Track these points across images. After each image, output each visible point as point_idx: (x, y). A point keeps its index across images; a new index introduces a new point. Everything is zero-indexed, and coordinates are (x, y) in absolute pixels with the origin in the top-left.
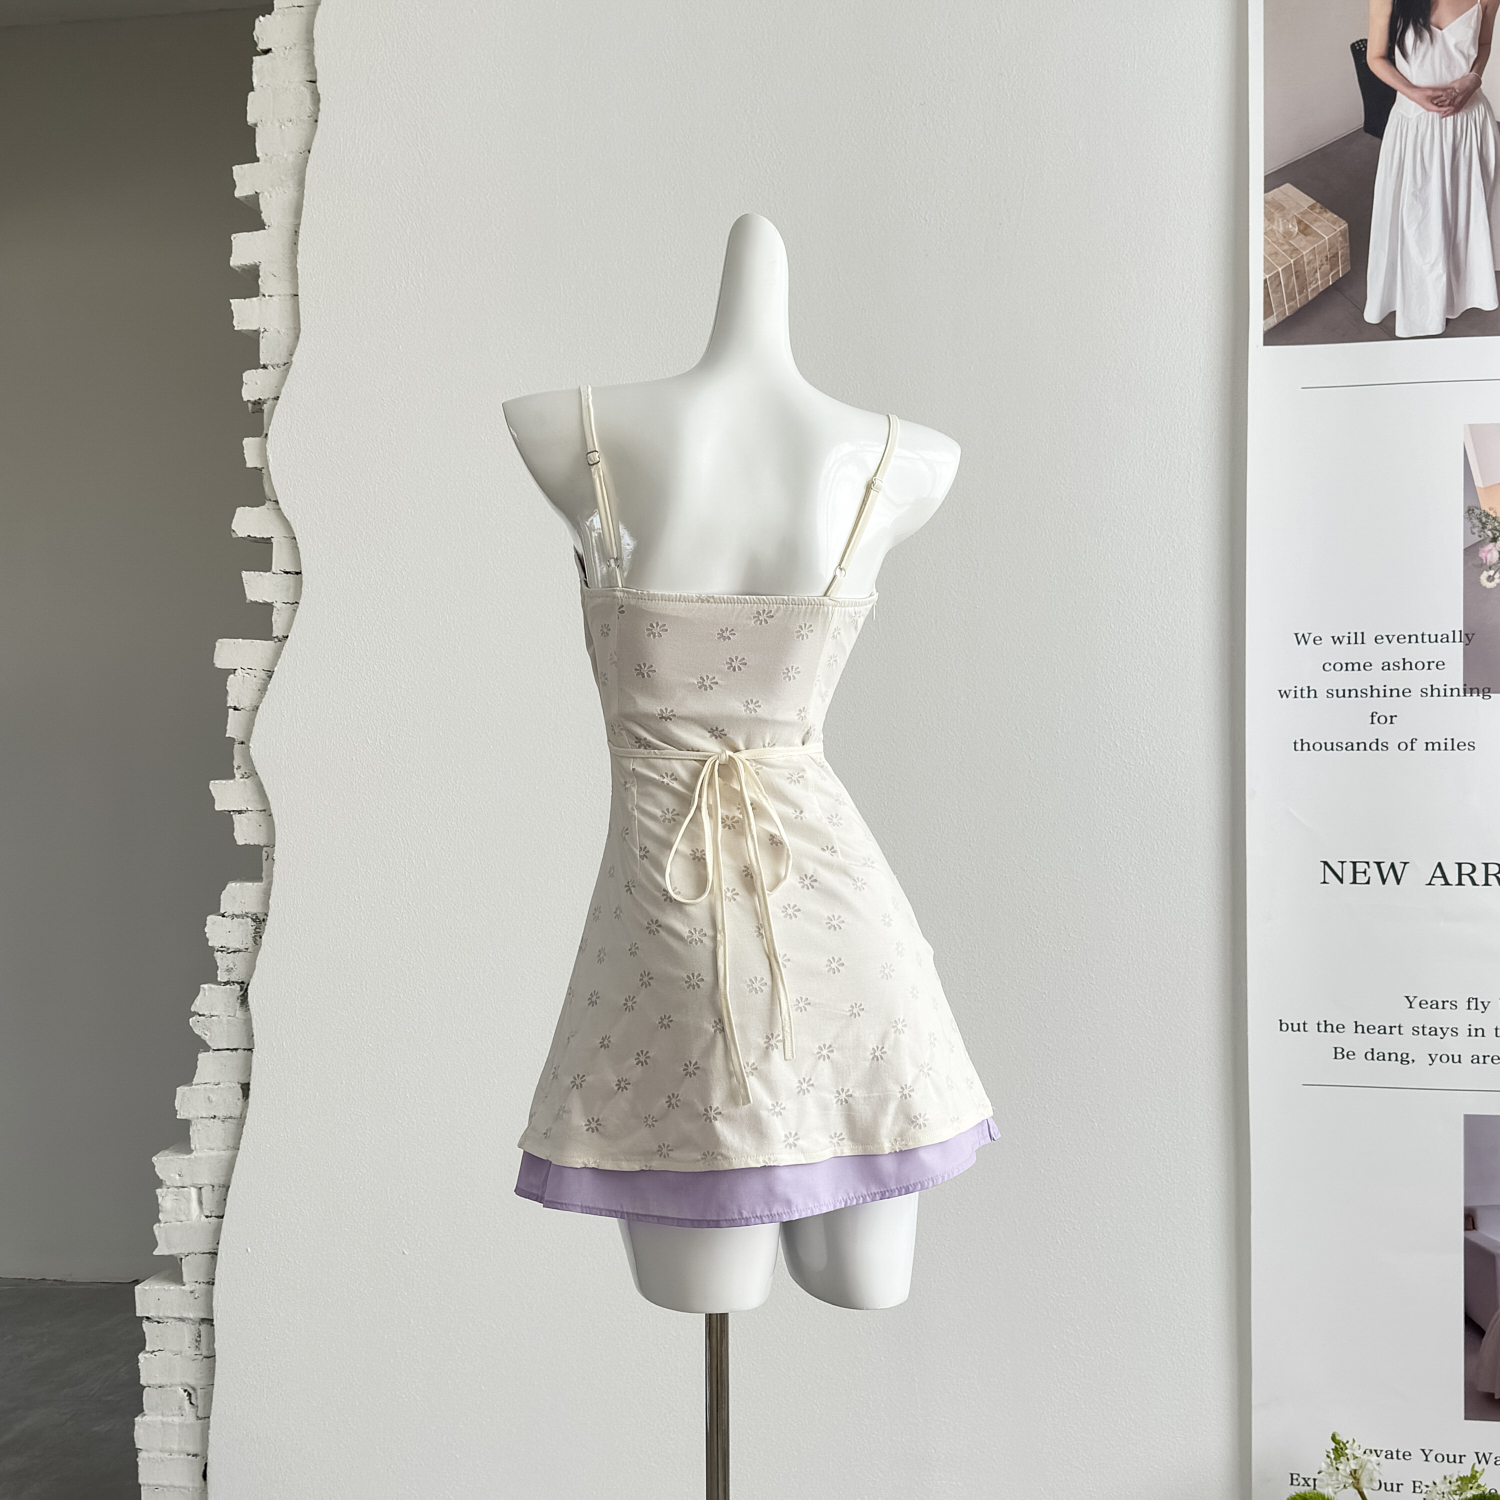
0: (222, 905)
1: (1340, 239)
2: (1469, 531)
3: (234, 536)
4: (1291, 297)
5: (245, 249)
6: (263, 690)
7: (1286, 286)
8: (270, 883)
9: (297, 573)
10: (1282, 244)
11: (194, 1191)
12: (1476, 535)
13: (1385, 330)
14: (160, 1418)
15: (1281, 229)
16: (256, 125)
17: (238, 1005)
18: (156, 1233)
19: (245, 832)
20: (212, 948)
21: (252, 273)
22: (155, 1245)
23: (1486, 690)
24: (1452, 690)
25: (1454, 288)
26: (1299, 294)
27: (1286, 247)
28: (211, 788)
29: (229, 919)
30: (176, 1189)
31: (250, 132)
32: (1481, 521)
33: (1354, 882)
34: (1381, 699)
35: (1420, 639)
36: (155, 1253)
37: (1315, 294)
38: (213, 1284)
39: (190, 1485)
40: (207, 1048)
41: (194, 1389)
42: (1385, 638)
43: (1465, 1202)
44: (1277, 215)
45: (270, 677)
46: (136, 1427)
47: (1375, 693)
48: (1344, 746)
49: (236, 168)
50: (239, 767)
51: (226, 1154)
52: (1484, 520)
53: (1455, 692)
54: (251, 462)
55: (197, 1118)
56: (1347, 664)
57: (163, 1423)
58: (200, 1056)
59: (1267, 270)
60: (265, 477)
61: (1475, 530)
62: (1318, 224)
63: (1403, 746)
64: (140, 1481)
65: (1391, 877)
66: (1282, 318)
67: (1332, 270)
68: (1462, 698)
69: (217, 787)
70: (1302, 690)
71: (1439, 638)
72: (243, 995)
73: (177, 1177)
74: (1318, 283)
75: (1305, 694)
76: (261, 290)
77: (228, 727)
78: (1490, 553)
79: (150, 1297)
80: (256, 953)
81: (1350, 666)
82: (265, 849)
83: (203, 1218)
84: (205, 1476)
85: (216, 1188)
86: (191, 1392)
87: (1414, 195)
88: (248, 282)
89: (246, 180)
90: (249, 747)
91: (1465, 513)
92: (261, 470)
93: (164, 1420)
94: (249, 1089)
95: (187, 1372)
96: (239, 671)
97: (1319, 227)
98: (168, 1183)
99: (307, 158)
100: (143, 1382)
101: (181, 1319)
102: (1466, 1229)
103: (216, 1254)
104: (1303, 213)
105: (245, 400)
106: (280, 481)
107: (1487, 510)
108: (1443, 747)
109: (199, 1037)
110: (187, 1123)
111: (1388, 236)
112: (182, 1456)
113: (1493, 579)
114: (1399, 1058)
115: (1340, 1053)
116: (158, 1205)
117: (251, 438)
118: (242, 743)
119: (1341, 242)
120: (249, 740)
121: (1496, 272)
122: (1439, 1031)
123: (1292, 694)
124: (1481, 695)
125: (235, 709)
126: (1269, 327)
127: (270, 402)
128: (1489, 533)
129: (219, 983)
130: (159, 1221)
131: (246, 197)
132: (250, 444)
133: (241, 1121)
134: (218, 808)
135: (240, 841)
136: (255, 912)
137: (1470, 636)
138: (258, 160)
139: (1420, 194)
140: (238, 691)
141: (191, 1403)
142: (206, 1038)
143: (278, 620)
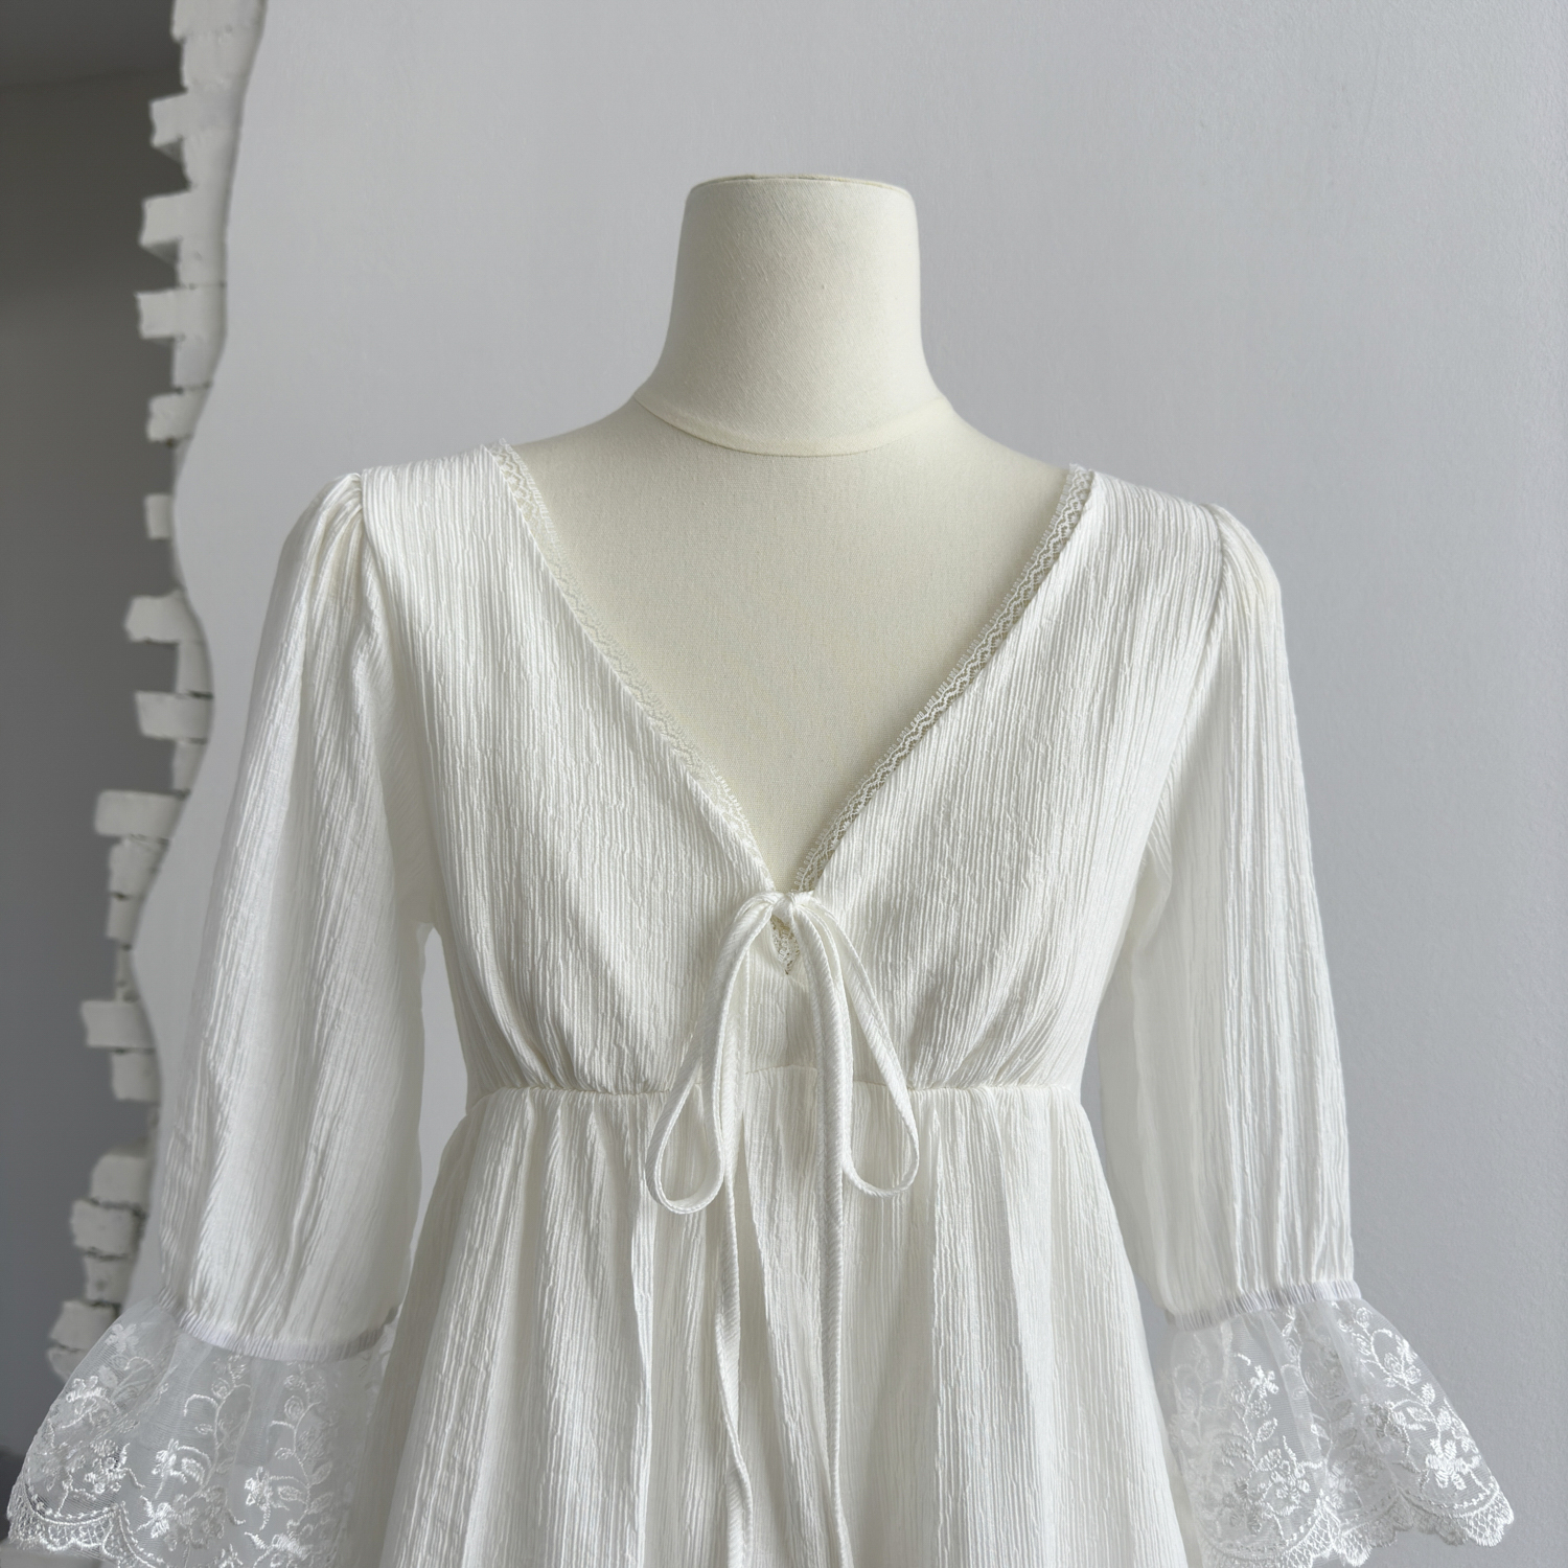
0: (93, 1187)
3: (128, 639)
5: (162, 219)
6: (153, 870)
8: (154, 1162)
9: (208, 696)
16: (183, 40)
19: (126, 1083)
20: (79, 1254)
21: (169, 252)
28: (83, 1010)
29: (102, 1208)
31: (175, 50)
45: (164, 850)
49: (155, 105)
50: (123, 984)
54: (155, 530)
60: (172, 553)
69: (90, 1011)
76: (181, 279)
77: (109, 924)
80: (131, 1264)
82: (150, 1110)
88: (161, 270)
89: (168, 119)
90: (132, 954)
96: (127, 843)
105: (151, 438)
106: (189, 560)
117: (155, 496)
118: (126, 948)
120: (132, 945)
125: (121, 896)
127: (182, 442)
131: (168, 146)
132: (153, 503)
134: (95, 1039)
135: (120, 1094)
136: (136, 1201)
138: (183, 89)
140: (123, 868)
143: (180, 765)
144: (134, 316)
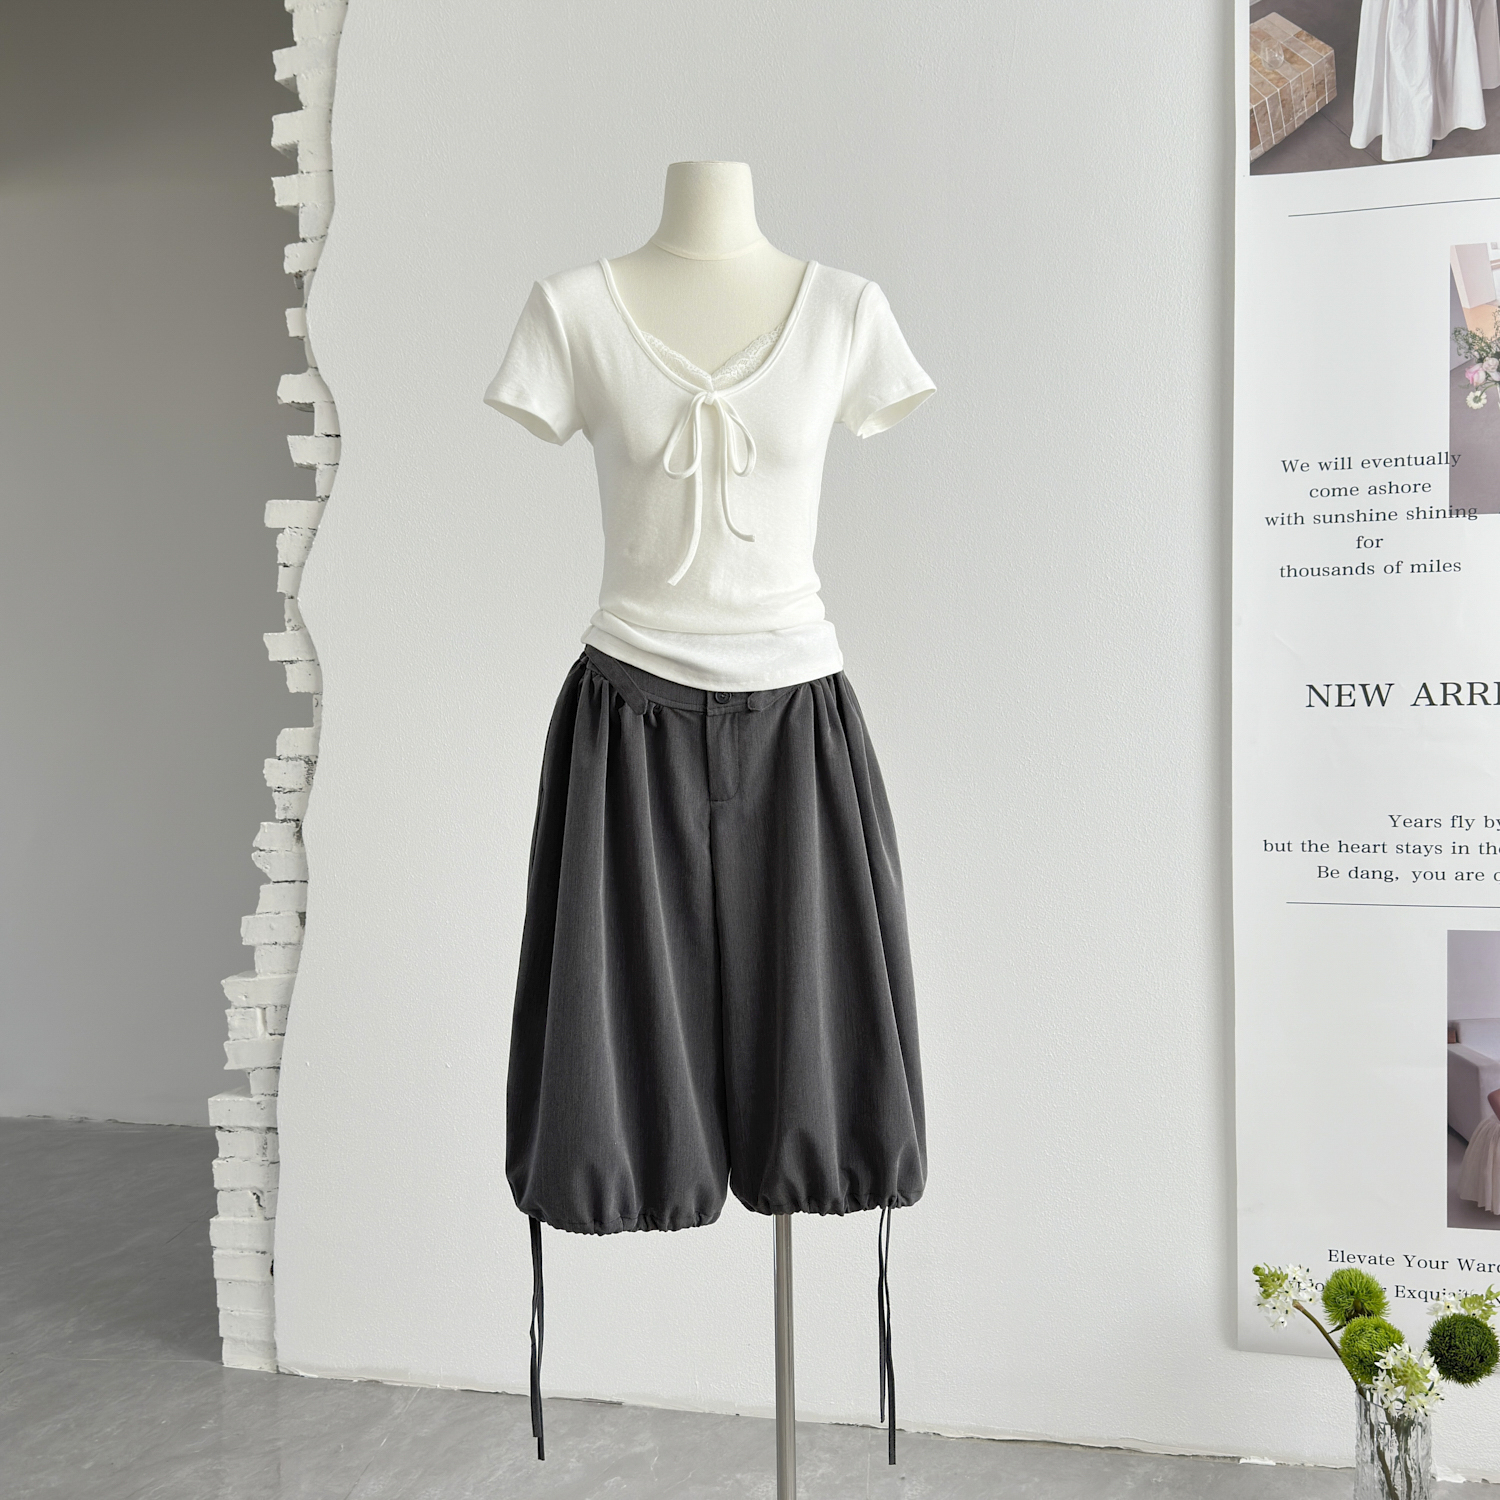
0: (278, 749)
1: (1327, 65)
2: (1455, 352)
3: (280, 403)
4: (1277, 126)
5: (285, 129)
6: (308, 547)
7: (1273, 115)
8: (320, 728)
9: (338, 436)
10: (1268, 74)
11: (259, 1012)
12: (1464, 355)
13: (1372, 155)
14: (232, 1218)
15: (1267, 59)
17: (294, 840)
18: (226, 1050)
19: (297, 681)
20: (270, 788)
21: (292, 151)
22: (225, 1060)
23: (1472, 511)
24: (1438, 511)
25: (1441, 111)
26: (1287, 121)
27: (1273, 76)
28: (264, 639)
29: (284, 761)
30: (243, 1010)
31: (288, 18)
32: (1467, 342)
33: (1340, 705)
34: (1368, 523)
35: (1406, 463)
36: (226, 1068)
37: (1301, 123)
38: (275, 1095)
39: (259, 1279)
40: (267, 880)
41: (262, 1192)
42: (1372, 462)
43: (1448, 1016)
44: (1263, 45)
45: (315, 535)
46: (211, 1227)
47: (1362, 517)
48: (1331, 571)
49: (276, 54)
50: (290, 620)
51: (286, 977)
52: (1471, 340)
53: (1441, 514)
54: (292, 333)
55: (261, 945)
56: (1334, 490)
57: (235, 1224)
58: (262, 887)
59: (1253, 100)
60: (306, 345)
61: (1462, 351)
62: (1306, 51)
63: (1389, 569)
64: (216, 1275)
65: (1376, 699)
66: (1268, 148)
67: (1318, 97)
68: (1448, 519)
69: (269, 639)
70: (1289, 517)
71: (1425, 461)
72: (298, 832)
73: (244, 998)
74: (1305, 111)
75: (1292, 520)
76: (301, 167)
77: (279, 584)
78: (1477, 374)
79: (222, 1109)
80: (309, 791)
81: (1337, 492)
82: (315, 696)
83: (268, 1035)
84: (272, 1271)
85: (279, 1008)
86: (259, 1194)
87: (1401, 17)
88: (287, 162)
89: (285, 64)
90: (297, 601)
91: (1451, 334)
92: (300, 339)
93: (237, 1220)
94: (305, 918)
95: (255, 1178)
96: (287, 530)
97: (1304, 55)
98: (236, 1004)
99: (339, 40)
100: (216, 1186)
101: (249, 1129)
102: (1449, 1043)
103: (279, 1068)
104: (1289, 42)
105: (287, 272)
106: (319, 350)
107: (1474, 331)
108: (1428, 569)
109: (260, 870)
110: (251, 949)
111: (1374, 63)
112: (252, 1253)
113: (1480, 400)
114: (1383, 876)
115: (1324, 872)
116: (227, 1024)
117: (293, 309)
118: (292, 598)
119: (1327, 69)
120: (297, 595)
121: (1484, 91)
122: (1423, 849)
123: (1280, 520)
124: (1467, 516)
125: (285, 566)
126: (1255, 157)
127: (309, 274)
128: (1476, 353)
129: (277, 821)
130: (228, 1039)
131: (287, 80)
132: (291, 313)
133: (298, 945)
134: (272, 658)
135: (293, 689)
136: (307, 754)
137: (1456, 458)
138: (295, 44)
139: (1407, 18)
140: (287, 548)
141: (260, 1205)
142: (267, 871)
143: (321, 481)
144: (272, 193)
